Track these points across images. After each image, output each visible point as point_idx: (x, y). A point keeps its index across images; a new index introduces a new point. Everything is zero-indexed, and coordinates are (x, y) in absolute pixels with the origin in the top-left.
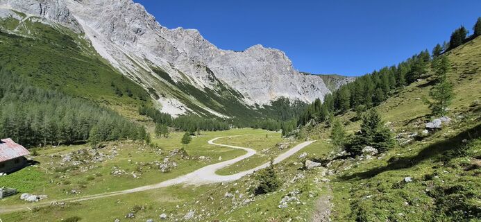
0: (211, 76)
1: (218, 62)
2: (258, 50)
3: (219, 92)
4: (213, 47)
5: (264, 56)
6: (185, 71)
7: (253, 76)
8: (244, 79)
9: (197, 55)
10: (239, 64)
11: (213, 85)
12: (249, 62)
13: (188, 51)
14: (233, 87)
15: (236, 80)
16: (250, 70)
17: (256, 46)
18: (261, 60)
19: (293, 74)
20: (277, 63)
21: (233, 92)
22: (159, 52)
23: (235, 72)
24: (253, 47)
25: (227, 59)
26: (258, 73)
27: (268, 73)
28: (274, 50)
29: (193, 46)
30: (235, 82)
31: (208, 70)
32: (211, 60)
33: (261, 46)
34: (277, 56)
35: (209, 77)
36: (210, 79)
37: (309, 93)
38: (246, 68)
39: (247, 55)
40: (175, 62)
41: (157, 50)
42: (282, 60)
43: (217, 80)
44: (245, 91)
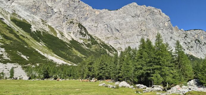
0: (84, 32)
1: (93, 20)
2: (133, 8)
3: (88, 45)
4: (88, 8)
5: (139, 12)
6: (57, 27)
7: (127, 31)
8: (117, 34)
9: (72, 13)
10: (113, 21)
11: (84, 40)
12: (123, 18)
13: (62, 10)
14: (106, 42)
15: (109, 36)
16: (124, 26)
17: (130, 4)
18: (136, 16)
19: (172, 29)
20: (153, 20)
21: (105, 46)
22: (33, 10)
23: (109, 28)
24: (127, 6)
25: (101, 18)
26: (133, 28)
27: (144, 28)
28: (149, 7)
29: (68, 6)
30: (108, 38)
31: (80, 26)
32: (86, 19)
33: (135, 4)
34: (152, 13)
35: (81, 32)
36: (81, 33)
37: (195, 48)
38: (120, 24)
39: (121, 13)
40: (49, 20)
41: (32, 8)
42: (159, 16)
43: (89, 35)
44: (119, 46)
